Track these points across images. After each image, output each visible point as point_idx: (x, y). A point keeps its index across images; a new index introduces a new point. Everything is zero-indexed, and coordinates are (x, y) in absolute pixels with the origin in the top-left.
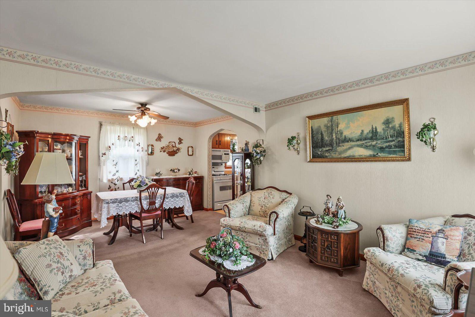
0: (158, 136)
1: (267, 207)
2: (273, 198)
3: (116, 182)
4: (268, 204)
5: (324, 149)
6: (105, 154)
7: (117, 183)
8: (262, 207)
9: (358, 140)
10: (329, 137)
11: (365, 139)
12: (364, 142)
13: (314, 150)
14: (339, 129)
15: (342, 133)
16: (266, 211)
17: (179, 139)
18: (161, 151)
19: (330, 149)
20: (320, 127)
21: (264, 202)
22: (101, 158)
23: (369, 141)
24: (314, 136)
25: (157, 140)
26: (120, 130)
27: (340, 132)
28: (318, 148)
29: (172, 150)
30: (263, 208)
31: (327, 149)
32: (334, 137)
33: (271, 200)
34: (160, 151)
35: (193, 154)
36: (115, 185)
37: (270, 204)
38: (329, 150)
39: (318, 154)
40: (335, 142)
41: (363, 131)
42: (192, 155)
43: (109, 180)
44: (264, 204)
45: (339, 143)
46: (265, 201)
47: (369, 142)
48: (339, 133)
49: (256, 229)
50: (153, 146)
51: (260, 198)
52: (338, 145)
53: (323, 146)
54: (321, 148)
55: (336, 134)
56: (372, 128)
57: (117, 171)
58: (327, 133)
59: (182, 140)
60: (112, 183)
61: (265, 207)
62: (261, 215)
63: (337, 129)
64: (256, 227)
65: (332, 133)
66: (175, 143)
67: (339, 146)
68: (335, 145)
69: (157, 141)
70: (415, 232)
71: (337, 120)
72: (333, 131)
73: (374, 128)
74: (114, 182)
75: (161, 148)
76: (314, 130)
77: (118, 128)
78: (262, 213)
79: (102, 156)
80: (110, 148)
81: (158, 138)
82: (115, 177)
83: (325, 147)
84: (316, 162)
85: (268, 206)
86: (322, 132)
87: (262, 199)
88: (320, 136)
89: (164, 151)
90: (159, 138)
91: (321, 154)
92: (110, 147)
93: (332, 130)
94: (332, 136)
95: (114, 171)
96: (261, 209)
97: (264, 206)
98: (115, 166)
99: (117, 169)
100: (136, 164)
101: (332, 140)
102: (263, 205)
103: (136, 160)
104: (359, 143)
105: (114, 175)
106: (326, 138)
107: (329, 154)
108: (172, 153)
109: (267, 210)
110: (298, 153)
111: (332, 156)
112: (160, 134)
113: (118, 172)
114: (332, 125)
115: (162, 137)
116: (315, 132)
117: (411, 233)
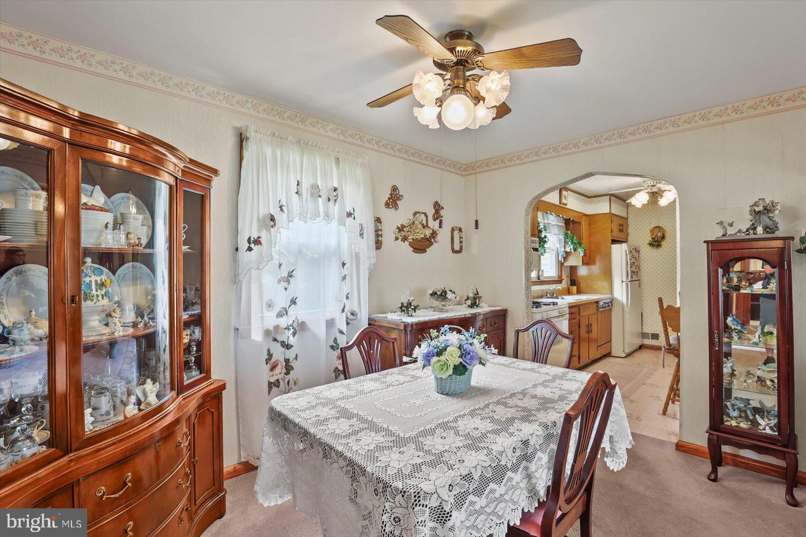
0: (391, 195)
3: (291, 337)
6: (257, 242)
7: (292, 340)
17: (435, 207)
18: (397, 239)
22: (243, 255)
25: (387, 205)
26: (302, 162)
29: (422, 236)
34: (394, 236)
35: (461, 248)
36: (288, 347)
42: (460, 251)
43: (267, 333)
50: (381, 223)
57: (293, 302)
59: (443, 208)
60: (275, 340)
66: (425, 214)
69: (389, 208)
74: (280, 338)
75: (398, 228)
77: (294, 156)
79: (250, 249)
80: (272, 223)
81: (389, 199)
82: (283, 322)
89: (405, 239)
90: (394, 200)
92: (272, 219)
95: (282, 302)
98: (285, 284)
99: (291, 294)
100: (344, 278)
103: (344, 264)
105: (280, 315)
108: (421, 246)
112: (394, 189)
113: (295, 303)
115: (400, 198)
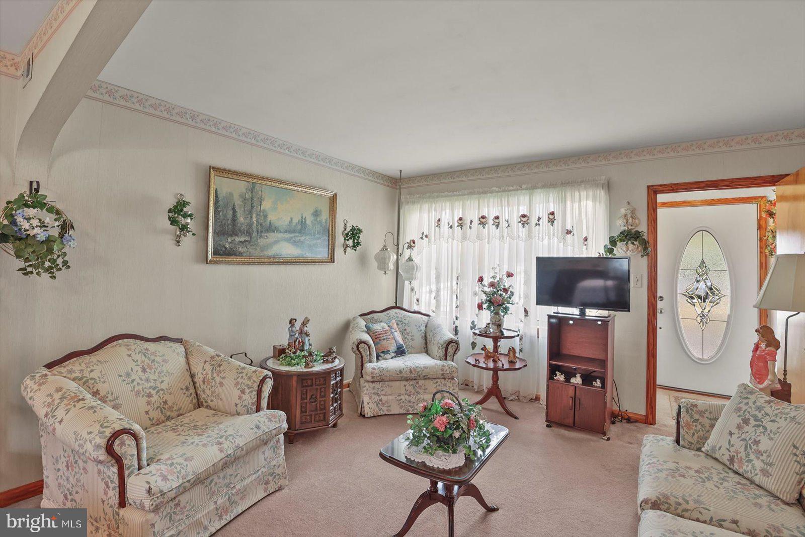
1: (162, 390)
2: (165, 361)
4: (162, 382)
5: (237, 239)
8: (150, 395)
9: (286, 232)
10: (245, 218)
11: (294, 232)
12: (292, 235)
13: (217, 239)
14: (262, 208)
15: (266, 216)
16: (165, 402)
19: (247, 241)
20: (231, 194)
21: (147, 380)
23: (297, 234)
24: (219, 210)
27: (263, 213)
28: (226, 236)
30: (153, 400)
31: (242, 239)
32: (254, 219)
33: (164, 369)
37: (166, 379)
38: (245, 241)
39: (226, 248)
40: (255, 230)
41: (292, 219)
44: (150, 387)
45: (261, 232)
46: (152, 377)
47: (297, 236)
48: (261, 214)
49: (267, 430)
51: (128, 375)
52: (260, 233)
53: (234, 233)
54: (232, 236)
55: (257, 215)
56: (302, 217)
58: (242, 209)
61: (158, 392)
62: (154, 422)
63: (259, 207)
64: (264, 428)
65: (251, 212)
67: (261, 236)
68: (255, 234)
70: (380, 334)
71: (260, 192)
72: (254, 210)
73: (304, 218)
76: (220, 197)
78: (155, 414)
83: (238, 236)
84: (221, 263)
85: (164, 386)
86: (234, 205)
87: (137, 374)
88: (231, 212)
91: (230, 248)
93: (252, 207)
94: (251, 217)
96: (149, 403)
97: (153, 392)
101: (250, 225)
102: (151, 390)
104: (287, 236)
106: (241, 219)
107: (245, 249)
109: (167, 397)
110: (179, 242)
111: (250, 253)
114: (252, 199)
116: (221, 203)
117: (378, 336)
